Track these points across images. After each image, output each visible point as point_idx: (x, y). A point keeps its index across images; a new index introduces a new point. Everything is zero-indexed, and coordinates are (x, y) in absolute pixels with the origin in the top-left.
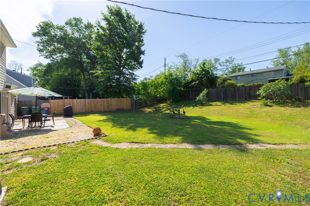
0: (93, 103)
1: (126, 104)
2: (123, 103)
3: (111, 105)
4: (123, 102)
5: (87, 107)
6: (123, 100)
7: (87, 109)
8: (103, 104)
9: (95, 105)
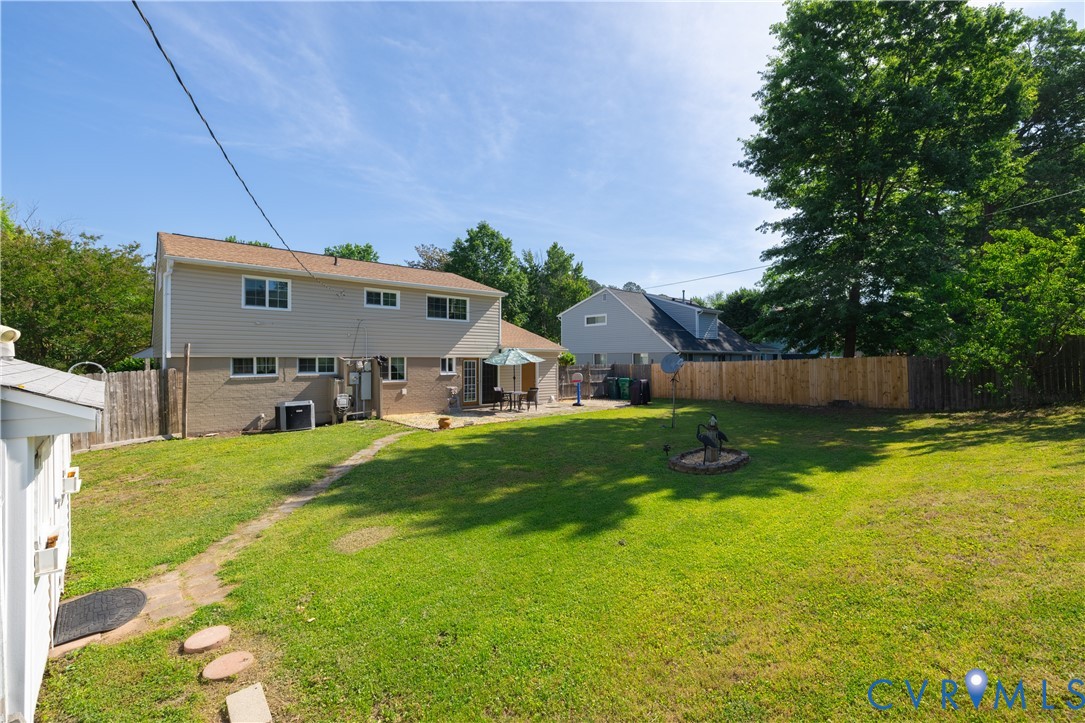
0: (740, 376)
1: (880, 383)
2: (864, 376)
3: (803, 385)
4: (860, 376)
5: (724, 385)
6: (864, 364)
7: (725, 390)
8: (772, 379)
9: (748, 380)
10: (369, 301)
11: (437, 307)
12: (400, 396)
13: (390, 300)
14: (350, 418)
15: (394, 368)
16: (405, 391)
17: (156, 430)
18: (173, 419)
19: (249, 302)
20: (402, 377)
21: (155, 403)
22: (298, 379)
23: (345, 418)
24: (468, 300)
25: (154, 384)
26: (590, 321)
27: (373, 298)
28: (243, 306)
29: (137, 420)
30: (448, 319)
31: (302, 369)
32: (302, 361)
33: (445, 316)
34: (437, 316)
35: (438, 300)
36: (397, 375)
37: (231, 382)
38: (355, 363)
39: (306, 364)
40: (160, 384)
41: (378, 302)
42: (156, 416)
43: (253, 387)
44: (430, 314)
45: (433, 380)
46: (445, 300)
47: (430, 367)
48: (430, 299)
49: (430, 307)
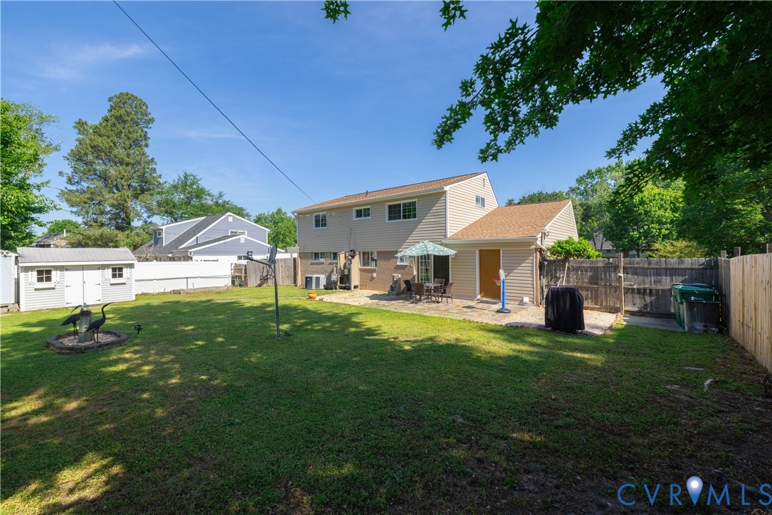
10: (357, 216)
11: (395, 212)
12: (372, 278)
13: (367, 213)
16: (375, 275)
17: (293, 281)
19: (316, 226)
21: (293, 270)
22: (330, 263)
23: (337, 287)
24: (417, 200)
25: (292, 263)
27: (359, 214)
28: (314, 228)
29: (288, 277)
30: (402, 220)
33: (400, 218)
34: (395, 218)
35: (395, 206)
37: (312, 264)
40: (294, 263)
41: (361, 216)
42: (293, 276)
43: (318, 266)
44: (390, 218)
45: (392, 268)
46: (400, 205)
47: (389, 259)
48: (390, 207)
49: (390, 212)
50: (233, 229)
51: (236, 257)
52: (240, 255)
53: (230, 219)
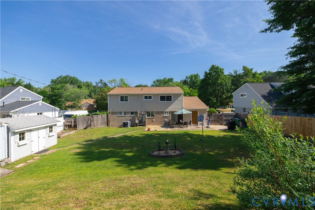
10: (145, 98)
11: (163, 98)
12: (153, 121)
13: (150, 98)
14: (139, 126)
15: (152, 114)
16: (154, 120)
17: (106, 125)
18: (109, 123)
19: (121, 101)
20: (154, 116)
21: (106, 120)
22: (130, 116)
23: (138, 125)
24: (172, 95)
25: (106, 117)
26: (242, 95)
28: (120, 102)
29: (103, 123)
30: (166, 101)
31: (131, 114)
32: (131, 112)
33: (165, 100)
34: (163, 100)
35: (163, 96)
36: (153, 116)
37: (118, 117)
38: (141, 113)
39: (132, 113)
40: (107, 117)
41: (147, 98)
42: (106, 122)
43: (122, 118)
44: (161, 100)
45: (162, 117)
46: (165, 96)
47: (161, 114)
48: (161, 96)
49: (161, 98)
50: (23, 96)
51: (37, 114)
52: (38, 113)
53: (21, 91)
